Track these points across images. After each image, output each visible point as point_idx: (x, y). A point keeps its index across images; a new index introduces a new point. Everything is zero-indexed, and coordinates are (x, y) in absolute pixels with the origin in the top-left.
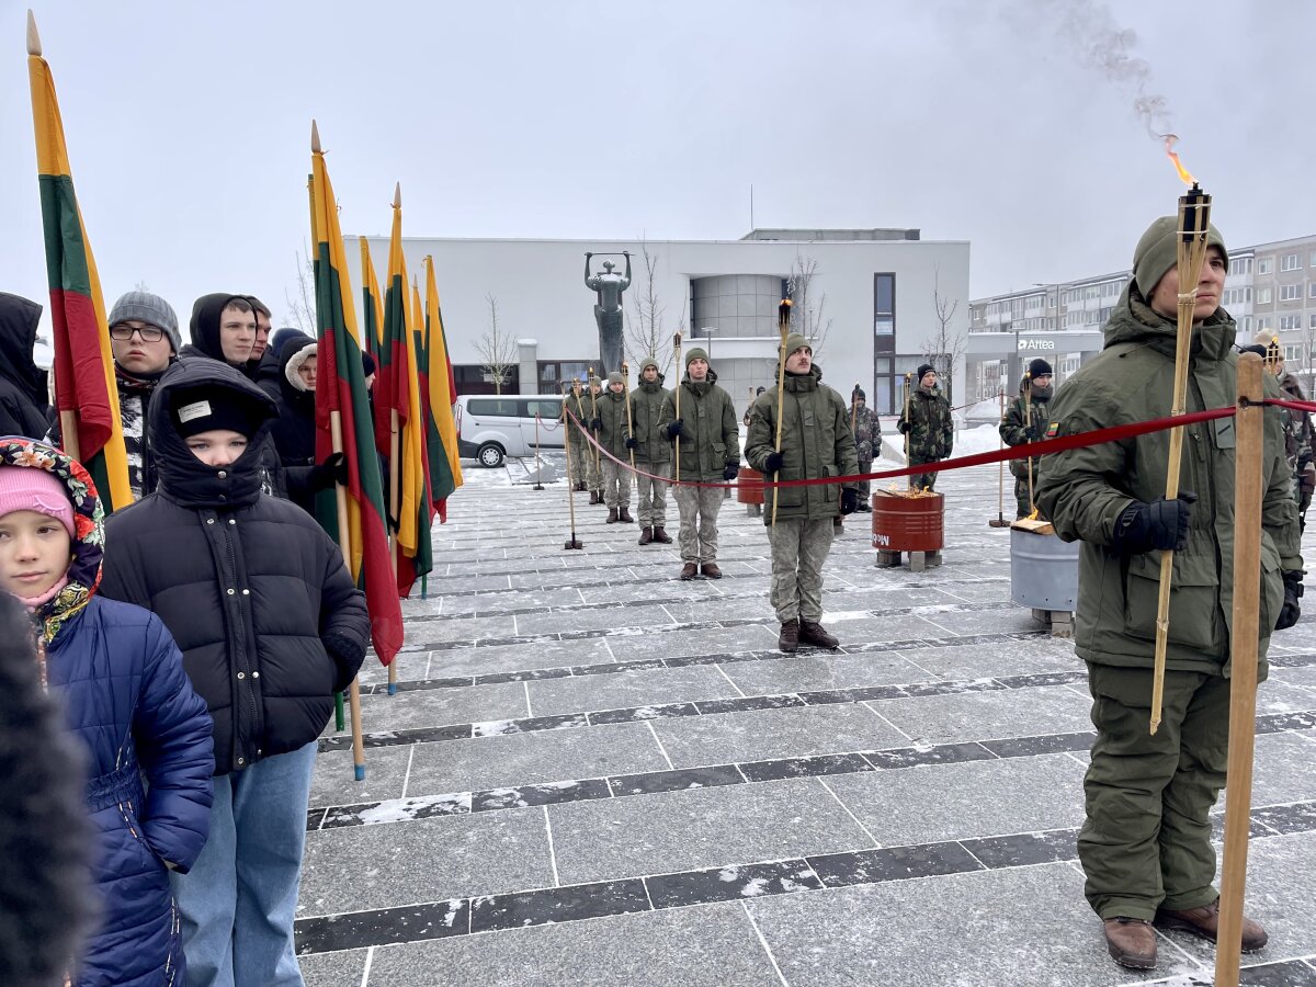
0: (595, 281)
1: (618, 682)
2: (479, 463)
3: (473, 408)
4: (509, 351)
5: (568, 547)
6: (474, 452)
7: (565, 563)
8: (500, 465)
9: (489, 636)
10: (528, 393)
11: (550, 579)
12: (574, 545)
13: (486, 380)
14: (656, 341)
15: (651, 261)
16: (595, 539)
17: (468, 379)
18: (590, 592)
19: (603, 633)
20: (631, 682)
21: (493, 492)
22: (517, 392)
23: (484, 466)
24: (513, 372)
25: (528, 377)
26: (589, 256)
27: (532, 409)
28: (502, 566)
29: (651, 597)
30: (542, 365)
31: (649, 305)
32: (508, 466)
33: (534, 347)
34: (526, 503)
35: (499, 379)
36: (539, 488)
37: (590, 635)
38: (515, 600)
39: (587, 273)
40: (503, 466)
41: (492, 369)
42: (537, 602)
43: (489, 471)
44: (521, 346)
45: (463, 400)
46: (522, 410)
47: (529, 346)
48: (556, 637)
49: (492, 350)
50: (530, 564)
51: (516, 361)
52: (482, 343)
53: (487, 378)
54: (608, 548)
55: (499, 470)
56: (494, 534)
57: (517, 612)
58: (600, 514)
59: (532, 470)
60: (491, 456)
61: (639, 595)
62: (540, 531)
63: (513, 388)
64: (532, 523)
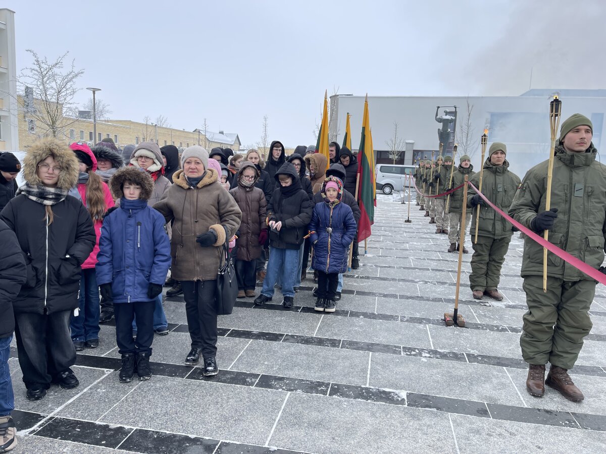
0: (439, 118)
1: (407, 252)
2: (382, 192)
3: (382, 170)
4: (401, 146)
5: (406, 221)
6: (381, 187)
7: (403, 226)
8: (390, 193)
9: (373, 240)
10: (408, 164)
11: (396, 229)
12: (408, 221)
13: (390, 157)
14: (468, 143)
15: (470, 108)
16: (417, 220)
17: (383, 157)
18: (408, 234)
19: (408, 243)
20: (411, 252)
21: (385, 203)
22: (403, 164)
23: (384, 193)
24: (402, 155)
25: (408, 157)
26: (438, 107)
27: (407, 171)
28: (382, 224)
29: (428, 237)
30: (416, 153)
31: (467, 127)
32: (394, 194)
33: (413, 144)
34: (396, 208)
35: (395, 157)
36: (403, 203)
37: (403, 243)
38: (383, 233)
39: (437, 115)
40: (392, 194)
41: (393, 153)
42: (390, 234)
43: (386, 196)
44: (407, 143)
45: (379, 166)
46: (402, 171)
47: (411, 143)
48: (393, 242)
49: (394, 145)
50: (391, 225)
51: (404, 150)
52: (390, 142)
53: (391, 157)
54: (421, 223)
55: (390, 196)
56: (382, 216)
57: (383, 236)
58: (423, 214)
59: (402, 196)
60: (387, 190)
61: (425, 236)
62: (398, 216)
63: (401, 161)
64: (396, 214)
